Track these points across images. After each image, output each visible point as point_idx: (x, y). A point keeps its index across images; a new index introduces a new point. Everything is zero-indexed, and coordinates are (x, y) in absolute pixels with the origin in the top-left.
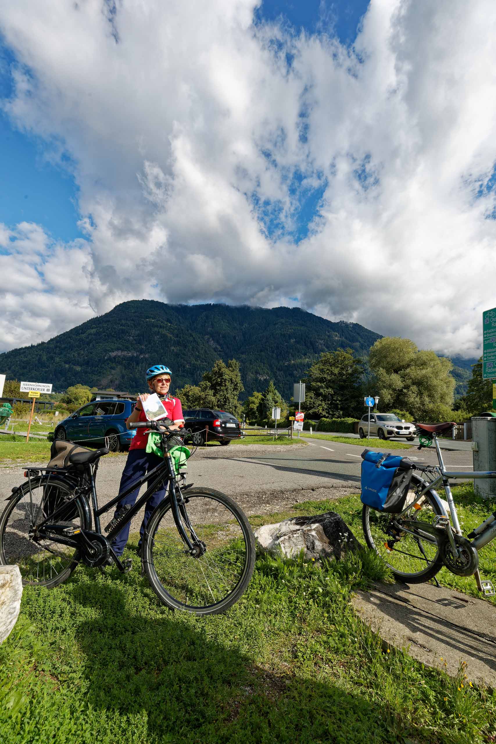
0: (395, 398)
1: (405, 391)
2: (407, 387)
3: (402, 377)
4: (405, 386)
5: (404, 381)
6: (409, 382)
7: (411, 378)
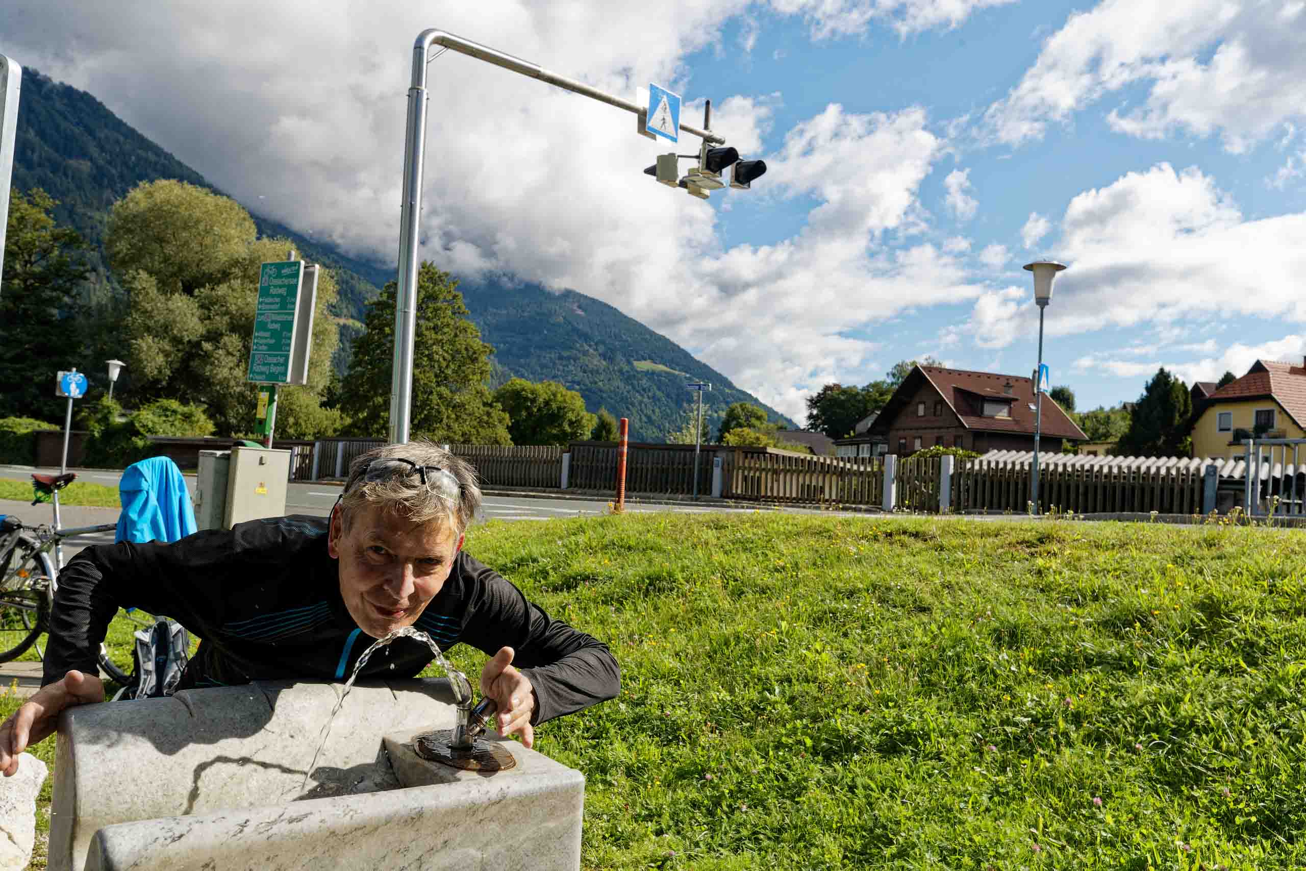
0: (176, 366)
1: (207, 346)
2: (214, 337)
3: (202, 306)
4: (208, 331)
5: (209, 318)
6: (221, 322)
7: (227, 313)
